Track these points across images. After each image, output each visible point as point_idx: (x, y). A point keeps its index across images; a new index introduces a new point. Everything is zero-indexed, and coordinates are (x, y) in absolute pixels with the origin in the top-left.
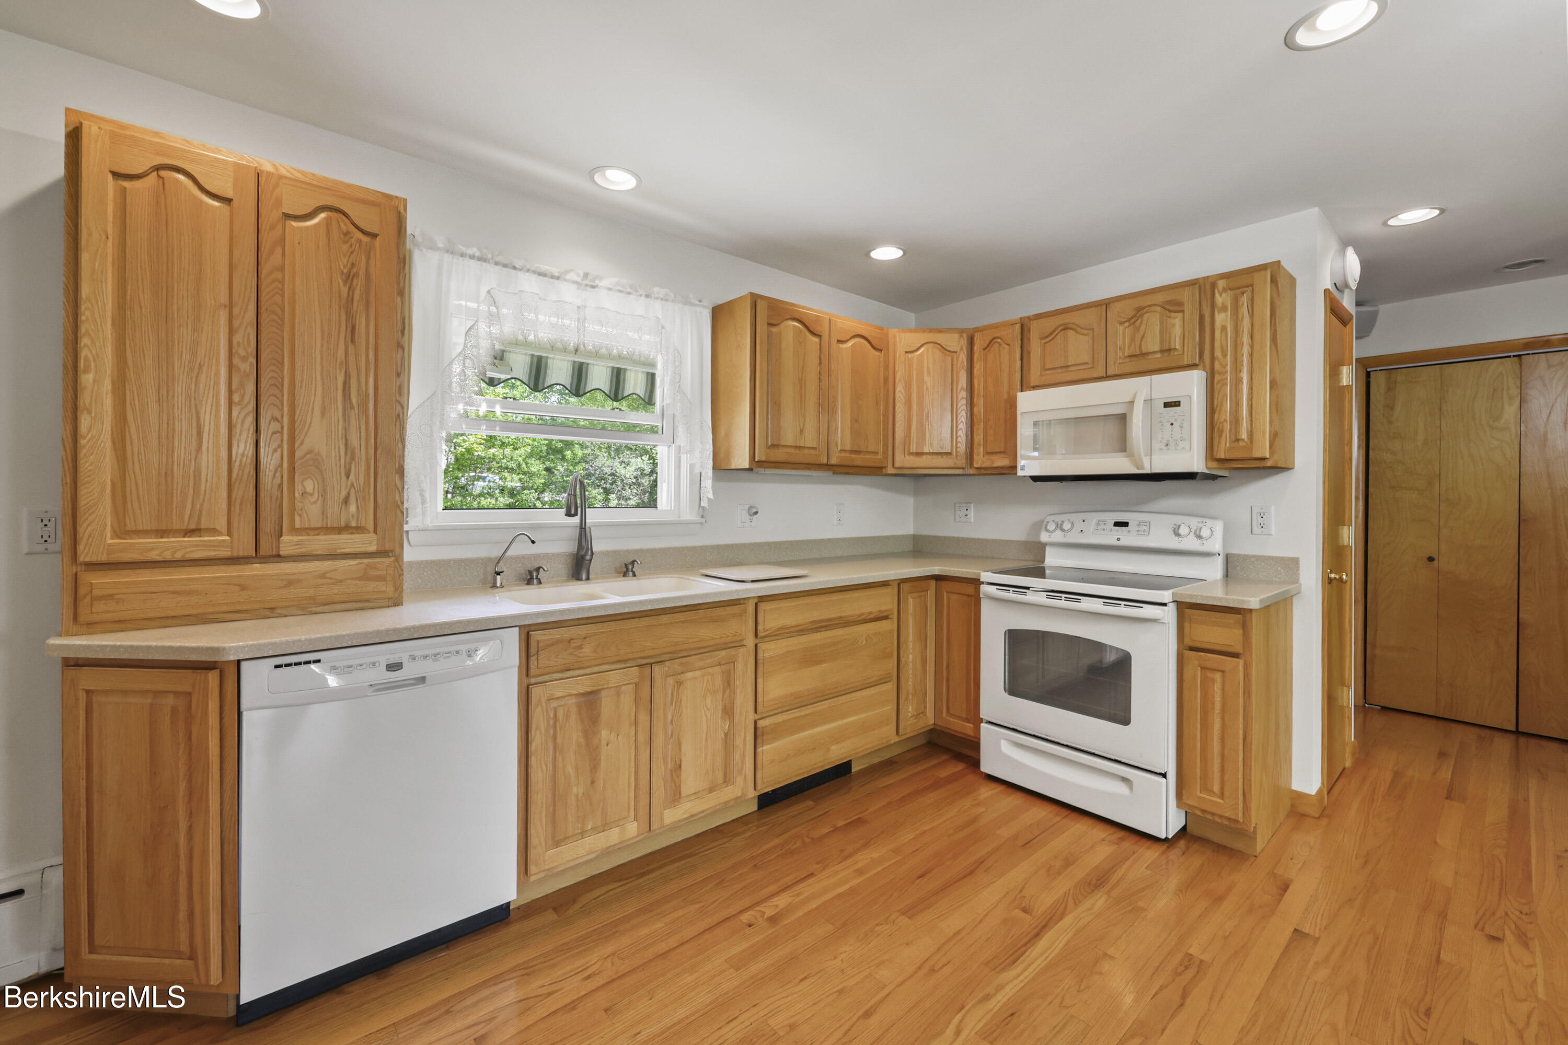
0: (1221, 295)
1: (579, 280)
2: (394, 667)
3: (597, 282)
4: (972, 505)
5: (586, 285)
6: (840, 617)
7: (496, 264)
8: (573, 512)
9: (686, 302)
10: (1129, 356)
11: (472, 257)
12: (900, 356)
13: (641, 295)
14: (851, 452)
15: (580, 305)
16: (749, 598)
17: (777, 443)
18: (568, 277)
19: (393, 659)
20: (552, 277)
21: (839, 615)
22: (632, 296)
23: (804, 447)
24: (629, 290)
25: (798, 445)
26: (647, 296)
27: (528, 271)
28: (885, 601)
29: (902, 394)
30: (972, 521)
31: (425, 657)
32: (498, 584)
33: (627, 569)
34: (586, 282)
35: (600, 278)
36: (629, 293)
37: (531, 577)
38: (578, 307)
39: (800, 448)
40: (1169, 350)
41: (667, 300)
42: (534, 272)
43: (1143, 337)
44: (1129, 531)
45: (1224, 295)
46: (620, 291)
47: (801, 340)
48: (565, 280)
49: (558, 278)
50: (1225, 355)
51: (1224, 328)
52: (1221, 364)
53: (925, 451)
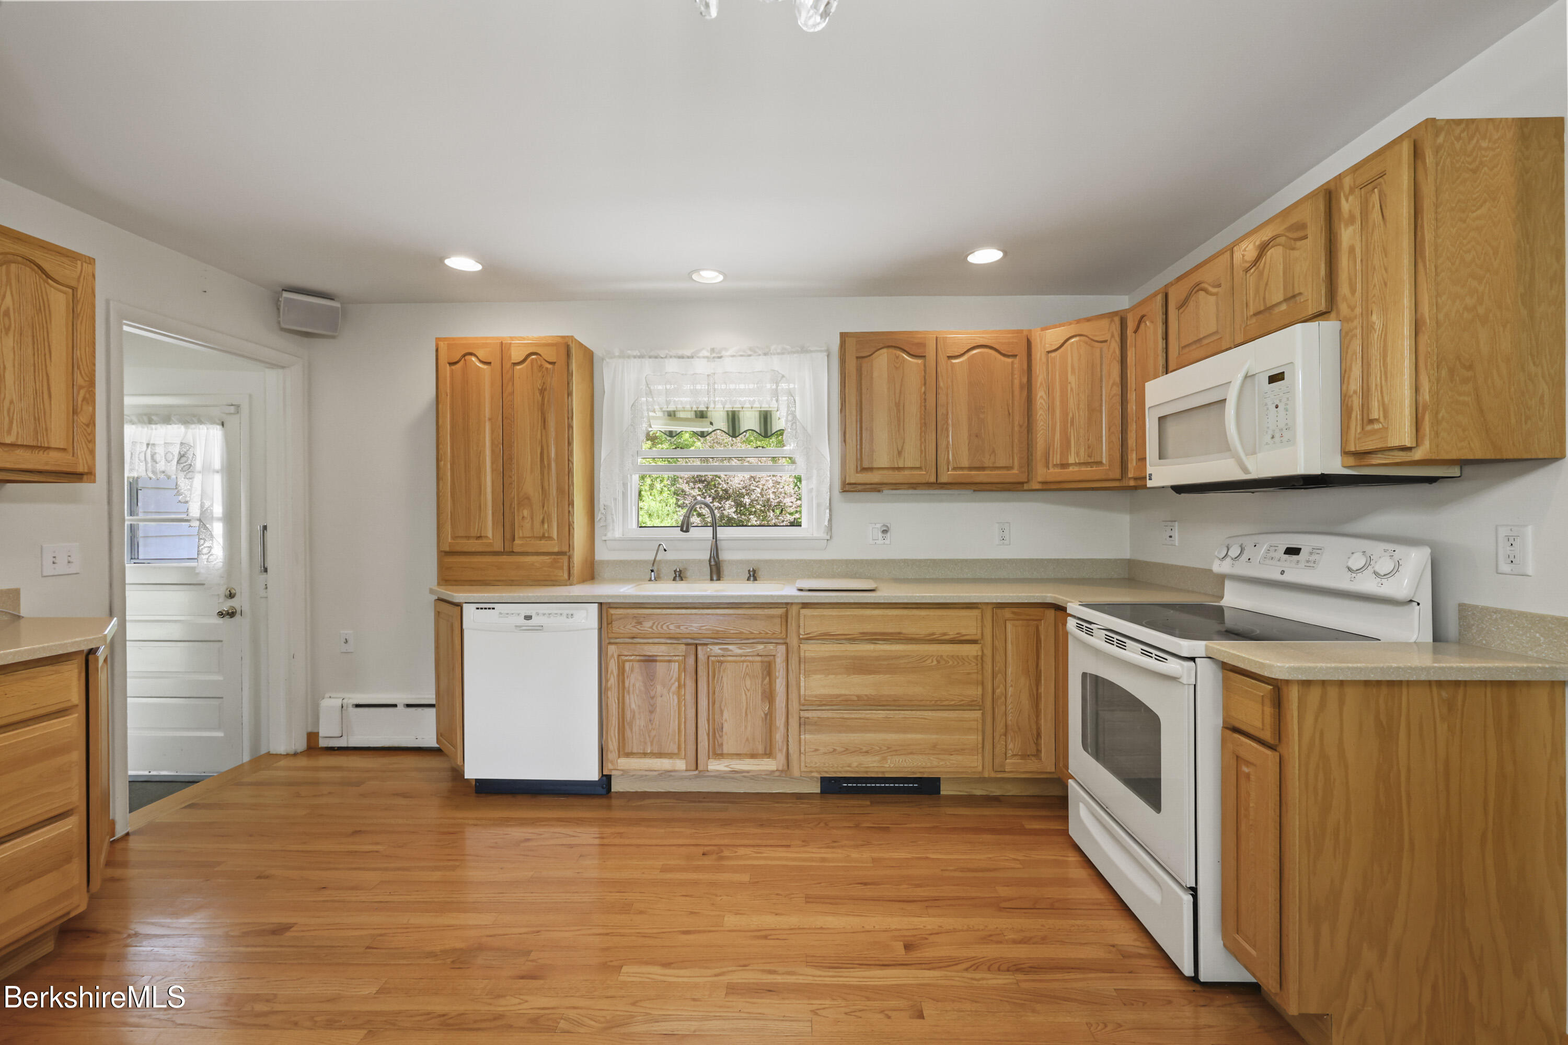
0: (1347, 200)
1: (708, 354)
2: (528, 618)
3: (723, 353)
4: (1176, 523)
5: (714, 358)
6: (900, 633)
7: (650, 357)
8: (685, 529)
9: (804, 350)
10: (1255, 315)
11: (635, 357)
12: (1041, 359)
13: (760, 355)
14: (970, 469)
15: (709, 373)
16: (792, 604)
17: (870, 466)
18: (701, 355)
19: (528, 614)
20: (688, 357)
21: (898, 630)
22: (752, 357)
23: (903, 468)
24: (750, 353)
25: (896, 466)
26: (765, 354)
27: (671, 357)
28: (968, 624)
29: (1044, 400)
30: (1177, 544)
31: (544, 614)
32: (653, 578)
33: (753, 576)
34: (714, 355)
35: (726, 349)
36: (750, 356)
37: (679, 575)
38: (708, 375)
39: (899, 469)
40: (1294, 296)
41: (783, 354)
42: (675, 357)
43: (1267, 284)
44: (1298, 562)
45: (1351, 198)
46: (741, 356)
47: (897, 366)
48: (698, 357)
49: (692, 357)
50: (1353, 291)
51: (1352, 250)
52: (1349, 307)
53: (1070, 462)
